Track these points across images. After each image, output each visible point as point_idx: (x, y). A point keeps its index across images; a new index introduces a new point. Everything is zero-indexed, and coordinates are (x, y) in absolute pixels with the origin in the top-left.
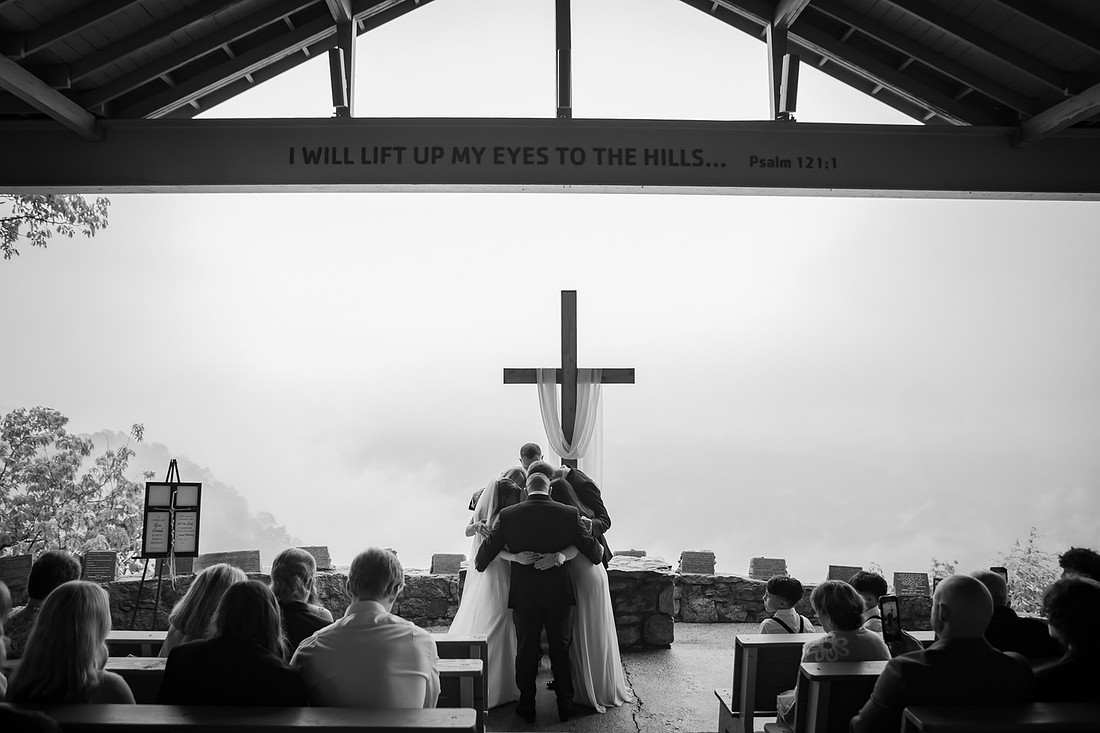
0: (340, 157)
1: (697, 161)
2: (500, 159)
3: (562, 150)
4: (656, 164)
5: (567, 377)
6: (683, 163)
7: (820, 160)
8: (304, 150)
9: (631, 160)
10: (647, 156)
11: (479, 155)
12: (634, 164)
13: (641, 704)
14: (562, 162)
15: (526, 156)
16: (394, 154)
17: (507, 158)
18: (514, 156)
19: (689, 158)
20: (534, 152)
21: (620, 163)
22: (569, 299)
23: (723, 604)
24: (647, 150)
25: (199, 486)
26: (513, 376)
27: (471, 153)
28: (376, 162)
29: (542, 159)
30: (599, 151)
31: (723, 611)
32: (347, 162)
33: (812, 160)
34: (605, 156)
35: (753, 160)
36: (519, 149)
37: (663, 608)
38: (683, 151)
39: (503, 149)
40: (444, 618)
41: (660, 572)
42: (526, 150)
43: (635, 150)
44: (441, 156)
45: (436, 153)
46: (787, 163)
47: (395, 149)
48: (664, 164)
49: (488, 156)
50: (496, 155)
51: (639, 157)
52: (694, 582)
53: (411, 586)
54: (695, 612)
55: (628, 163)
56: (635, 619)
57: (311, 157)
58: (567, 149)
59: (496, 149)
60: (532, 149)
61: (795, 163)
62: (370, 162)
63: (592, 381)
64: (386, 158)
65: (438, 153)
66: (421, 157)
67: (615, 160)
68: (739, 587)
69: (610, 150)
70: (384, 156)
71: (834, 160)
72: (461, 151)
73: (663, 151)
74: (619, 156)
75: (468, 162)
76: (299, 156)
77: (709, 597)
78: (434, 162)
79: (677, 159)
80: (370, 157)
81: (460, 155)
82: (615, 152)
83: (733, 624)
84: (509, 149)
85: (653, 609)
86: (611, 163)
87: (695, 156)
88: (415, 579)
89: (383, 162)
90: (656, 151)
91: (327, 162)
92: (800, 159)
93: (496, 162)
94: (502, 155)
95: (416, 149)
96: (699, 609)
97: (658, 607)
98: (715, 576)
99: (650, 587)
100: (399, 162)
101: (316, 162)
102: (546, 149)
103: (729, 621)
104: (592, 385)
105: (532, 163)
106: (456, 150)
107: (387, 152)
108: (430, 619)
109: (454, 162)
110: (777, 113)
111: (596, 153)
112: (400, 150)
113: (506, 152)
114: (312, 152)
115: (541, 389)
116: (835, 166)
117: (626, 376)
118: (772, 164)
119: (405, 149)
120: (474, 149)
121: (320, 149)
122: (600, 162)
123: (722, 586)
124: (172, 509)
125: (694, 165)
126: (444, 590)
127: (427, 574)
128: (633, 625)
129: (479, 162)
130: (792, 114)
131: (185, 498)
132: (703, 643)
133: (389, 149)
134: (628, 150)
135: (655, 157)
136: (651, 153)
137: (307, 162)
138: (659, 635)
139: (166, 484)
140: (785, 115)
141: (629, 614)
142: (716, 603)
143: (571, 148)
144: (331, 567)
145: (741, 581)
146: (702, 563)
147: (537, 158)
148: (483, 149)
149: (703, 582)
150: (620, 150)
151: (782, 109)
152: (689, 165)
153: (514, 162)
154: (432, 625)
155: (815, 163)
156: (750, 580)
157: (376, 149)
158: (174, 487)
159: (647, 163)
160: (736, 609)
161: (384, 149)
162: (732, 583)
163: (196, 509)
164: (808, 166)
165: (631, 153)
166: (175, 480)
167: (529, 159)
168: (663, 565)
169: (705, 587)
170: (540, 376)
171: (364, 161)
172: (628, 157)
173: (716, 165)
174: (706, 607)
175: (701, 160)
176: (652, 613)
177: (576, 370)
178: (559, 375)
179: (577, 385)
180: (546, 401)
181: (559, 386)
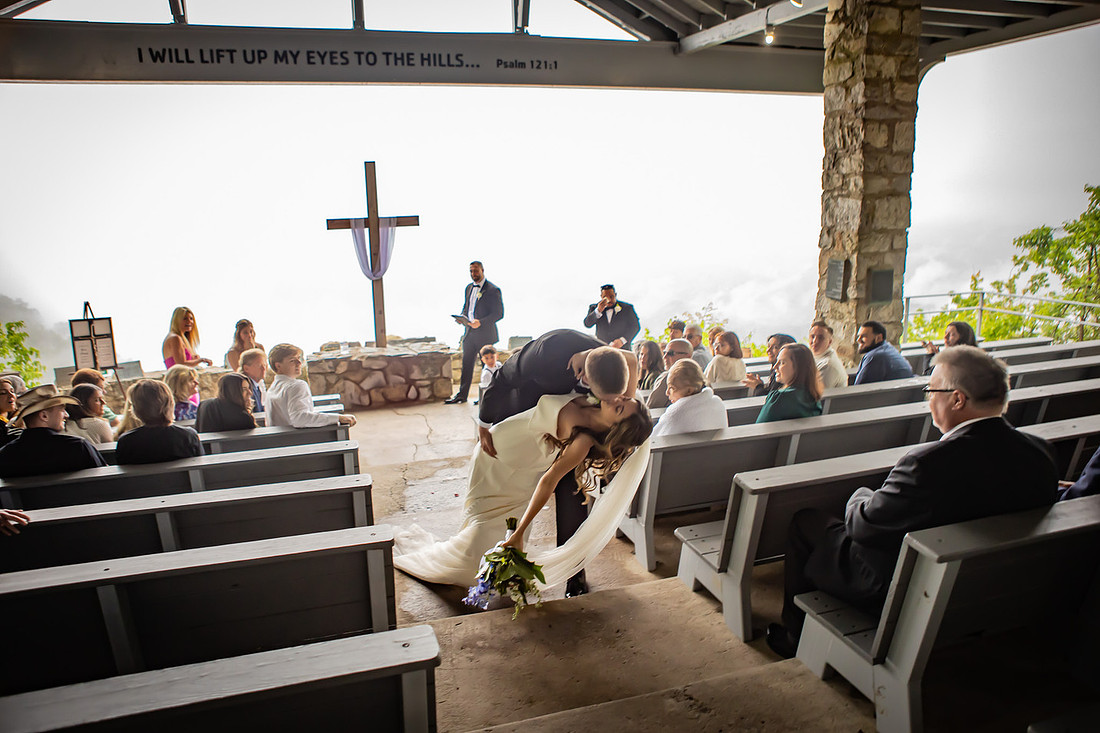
0: (182, 56)
1: (459, 63)
2: (312, 60)
3: (359, 54)
4: (429, 64)
5: (372, 223)
6: (449, 65)
7: (546, 62)
8: (150, 50)
9: (411, 62)
10: (423, 59)
11: (295, 57)
12: (413, 65)
14: (360, 63)
15: (332, 58)
16: (227, 55)
17: (317, 59)
18: (322, 58)
19: (453, 61)
20: (338, 55)
21: (403, 64)
22: (370, 167)
24: (422, 55)
25: (109, 319)
26: (333, 224)
27: (289, 56)
28: (213, 61)
29: (344, 61)
30: (387, 54)
32: (189, 61)
33: (540, 62)
34: (391, 58)
35: (499, 62)
36: (325, 53)
37: (445, 374)
38: (449, 56)
39: (313, 52)
41: (442, 351)
42: (331, 53)
43: (412, 54)
44: (265, 57)
45: (261, 56)
46: (522, 65)
47: (228, 51)
48: (435, 65)
49: (302, 58)
50: (309, 58)
51: (417, 60)
55: (409, 64)
56: (427, 382)
57: (157, 57)
58: (363, 53)
59: (309, 53)
60: (336, 52)
61: (528, 65)
62: (207, 62)
63: (390, 226)
64: (221, 59)
65: (262, 55)
66: (250, 58)
67: (399, 62)
69: (395, 55)
70: (219, 57)
71: (556, 63)
72: (281, 54)
73: (435, 55)
74: (402, 59)
75: (287, 62)
76: (146, 56)
78: (260, 62)
79: (444, 61)
80: (207, 57)
81: (280, 57)
82: (399, 56)
84: (318, 53)
85: (438, 375)
86: (396, 64)
87: (457, 59)
89: (219, 61)
90: (429, 55)
91: (171, 61)
92: (532, 62)
93: (309, 63)
94: (313, 57)
95: (245, 52)
97: (441, 374)
99: (436, 362)
100: (232, 62)
101: (162, 60)
102: (346, 53)
104: (390, 228)
105: (336, 64)
106: (276, 53)
107: (221, 53)
109: (276, 62)
110: (516, 27)
111: (385, 56)
112: (232, 52)
113: (315, 55)
114: (158, 53)
115: (354, 233)
116: (556, 67)
117: (414, 221)
118: (512, 65)
119: (235, 51)
120: (291, 52)
121: (164, 50)
122: (388, 64)
124: (92, 337)
125: (458, 66)
128: (427, 386)
129: (295, 62)
130: (526, 29)
131: (99, 329)
133: (222, 51)
134: (408, 54)
135: (429, 59)
136: (426, 56)
137: (155, 60)
138: (443, 391)
139: (84, 320)
140: (522, 29)
141: (423, 380)
143: (366, 52)
147: (340, 60)
148: (298, 52)
150: (402, 55)
151: (520, 25)
152: (453, 66)
153: (323, 63)
155: (543, 64)
157: (211, 51)
158: (90, 322)
159: (422, 64)
161: (218, 51)
163: (110, 336)
164: (538, 67)
165: (411, 57)
166: (90, 317)
167: (335, 61)
170: (352, 223)
171: (203, 61)
172: (409, 59)
173: (473, 66)
175: (462, 62)
176: (438, 378)
177: (378, 218)
178: (367, 222)
179: (380, 229)
180: (359, 241)
181: (366, 230)
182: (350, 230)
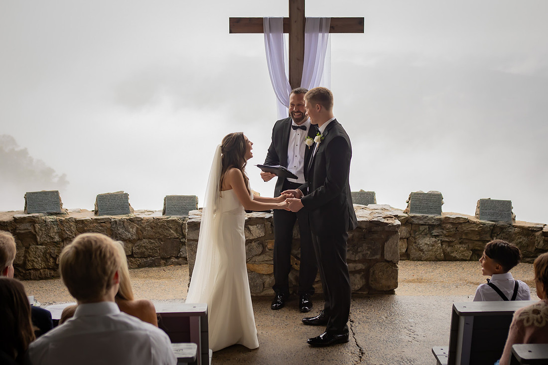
5: (295, 27)
13: (362, 353)
23: (450, 243)
26: (239, 25)
31: (449, 249)
37: (388, 256)
40: (177, 257)
41: (386, 221)
52: (421, 222)
53: (144, 228)
54: (422, 250)
56: (360, 266)
63: (321, 30)
68: (466, 228)
77: (436, 236)
83: (458, 263)
85: (378, 257)
88: (148, 221)
96: (425, 248)
97: (383, 255)
98: (443, 216)
99: (375, 236)
103: (455, 259)
104: (320, 35)
108: (163, 258)
115: (268, 39)
117: (355, 25)
123: (449, 226)
126: (176, 231)
127: (159, 215)
128: (359, 272)
132: (428, 281)
138: (384, 282)
141: (355, 262)
142: (442, 242)
144: (63, 211)
145: (467, 221)
146: (431, 204)
149: (430, 222)
154: (165, 265)
156: (475, 220)
160: (462, 248)
162: (459, 223)
168: (388, 213)
169: (432, 227)
170: (266, 26)
174: (433, 246)
176: (377, 261)
177: (304, 19)
178: (286, 25)
179: (306, 34)
180: (273, 51)
181: (286, 36)
182: (263, 34)
